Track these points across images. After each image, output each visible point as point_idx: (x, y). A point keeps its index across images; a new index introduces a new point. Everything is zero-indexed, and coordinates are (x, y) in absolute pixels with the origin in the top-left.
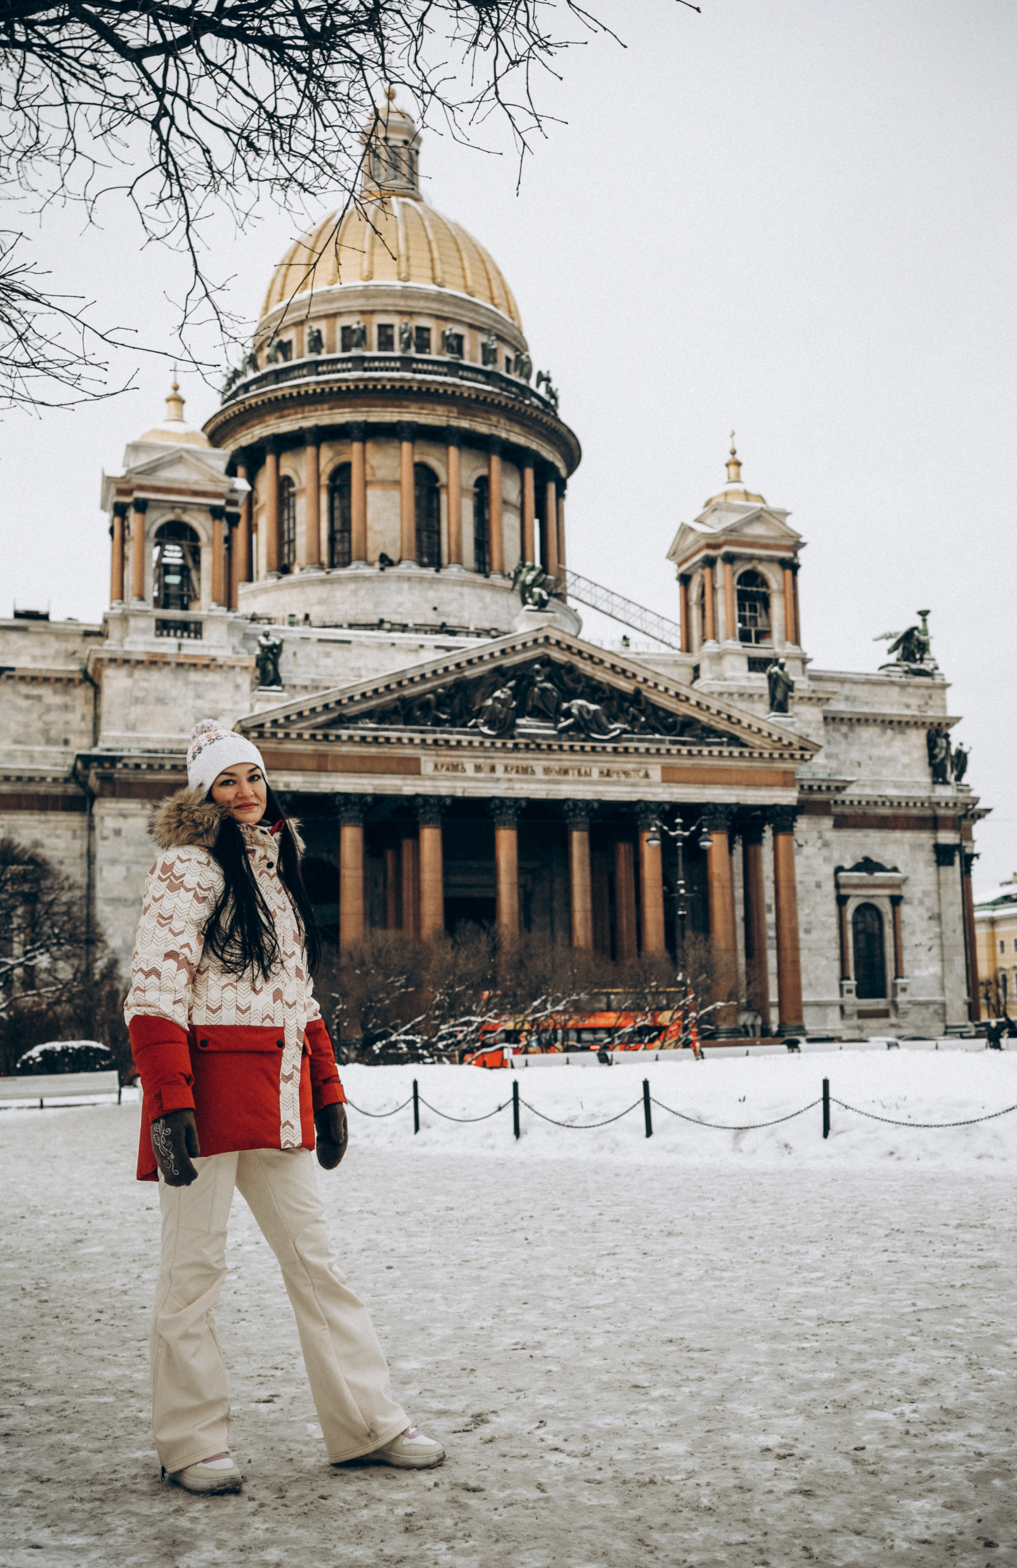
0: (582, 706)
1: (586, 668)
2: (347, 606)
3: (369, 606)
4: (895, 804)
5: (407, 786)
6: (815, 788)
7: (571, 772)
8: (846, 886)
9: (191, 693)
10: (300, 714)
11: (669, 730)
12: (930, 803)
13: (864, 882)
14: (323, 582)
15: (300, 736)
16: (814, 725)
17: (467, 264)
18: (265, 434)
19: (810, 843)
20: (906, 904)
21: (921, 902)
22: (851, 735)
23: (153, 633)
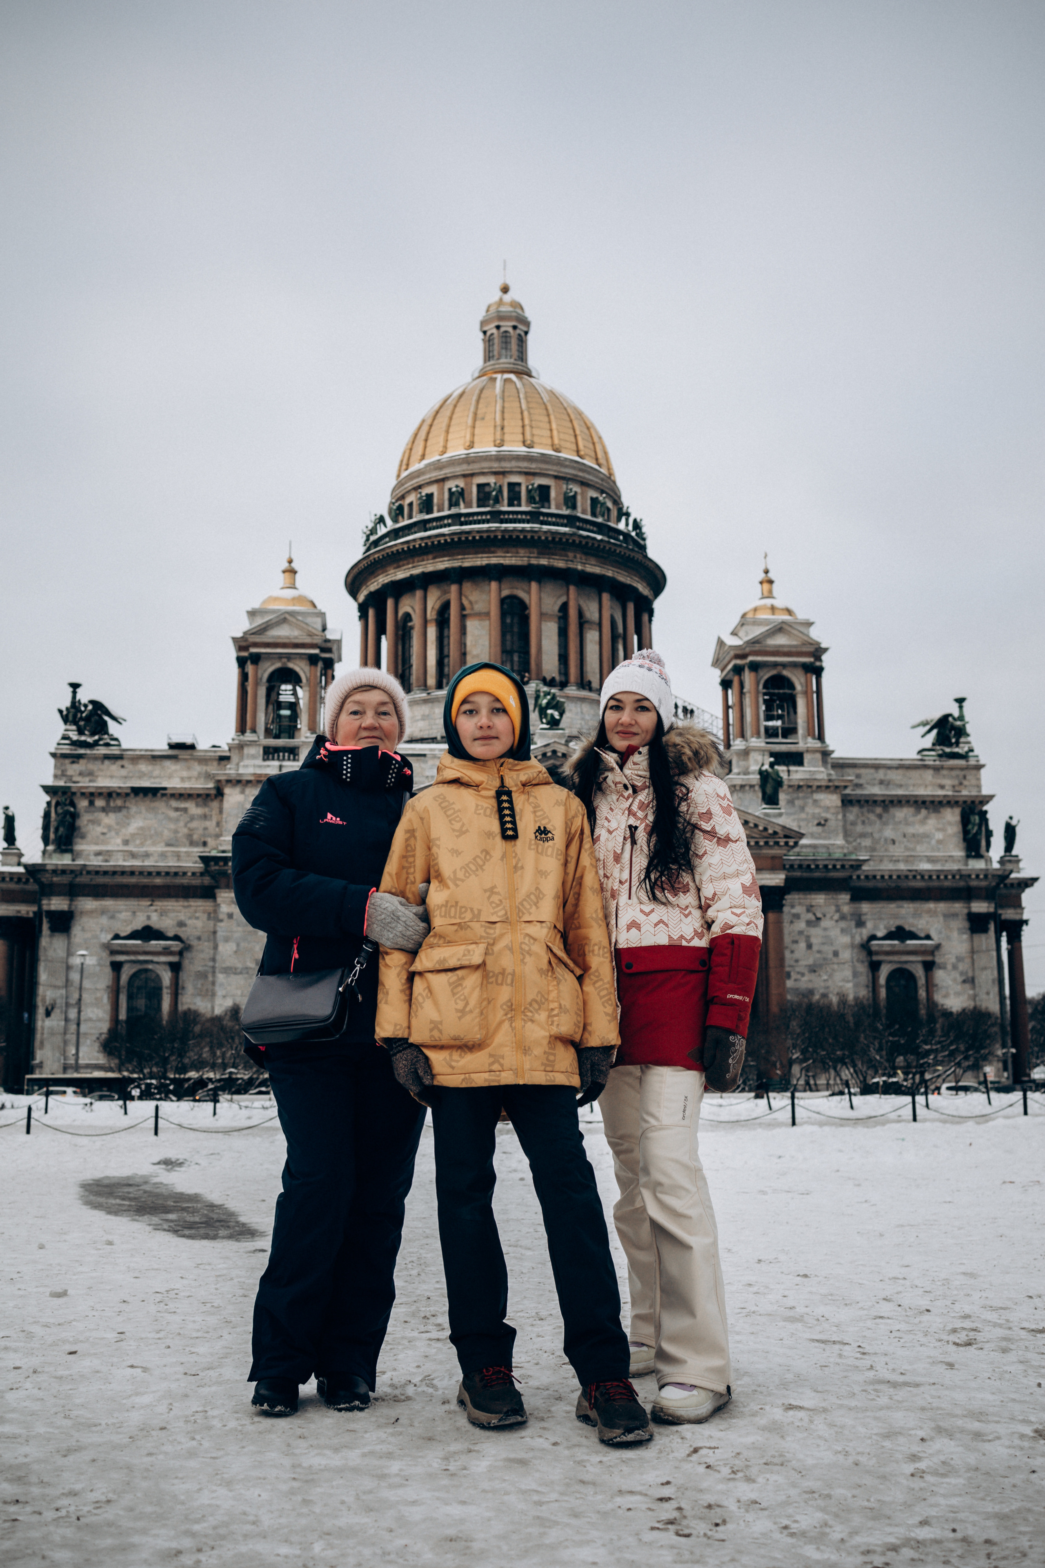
4: (926, 877)
6: (830, 867)
8: (877, 953)
12: (961, 876)
13: (896, 949)
14: (425, 701)
16: (832, 810)
17: (554, 426)
18: (386, 581)
19: (828, 916)
20: (940, 968)
21: (955, 967)
22: (885, 815)
23: (261, 758)
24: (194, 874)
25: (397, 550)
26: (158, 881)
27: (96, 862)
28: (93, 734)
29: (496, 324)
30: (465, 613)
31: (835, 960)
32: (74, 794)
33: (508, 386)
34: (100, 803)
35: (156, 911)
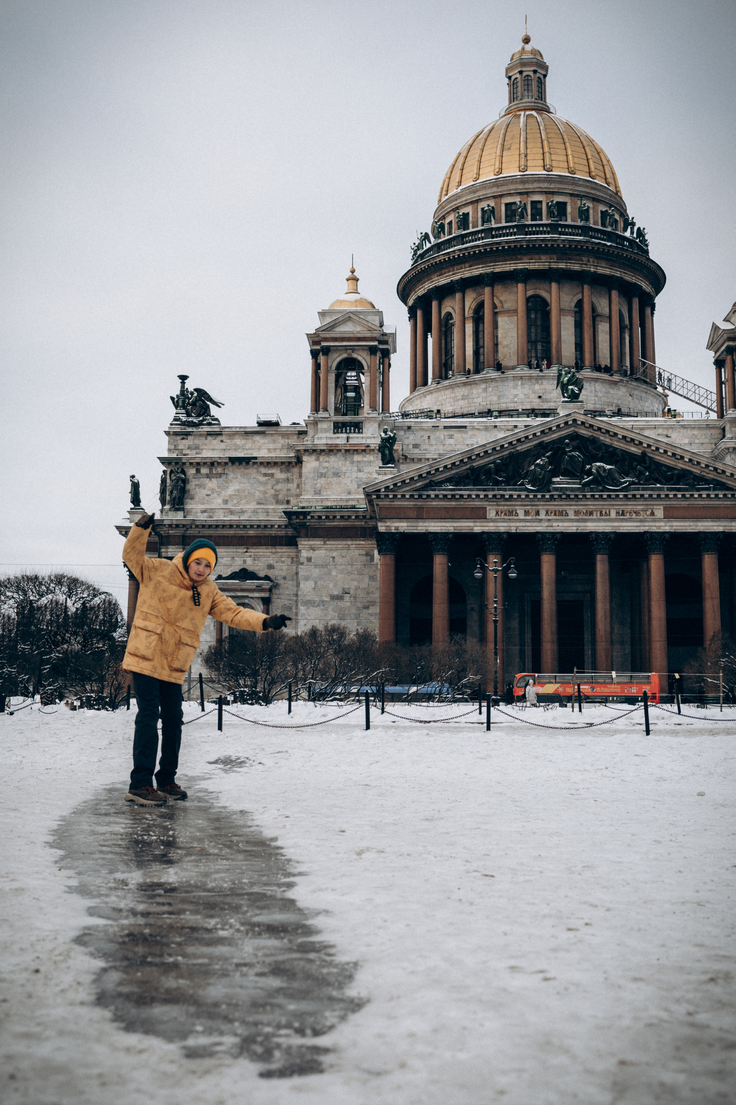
0: (599, 467)
1: (606, 439)
2: (480, 399)
3: (495, 399)
5: (478, 527)
7: (595, 513)
9: (356, 469)
10: (403, 482)
11: (668, 480)
14: (465, 384)
15: (403, 496)
17: (569, 152)
18: (431, 287)
23: (332, 431)
24: (279, 526)
26: (251, 532)
27: (202, 517)
28: (198, 416)
29: (519, 70)
30: (496, 310)
32: (184, 464)
33: (530, 120)
34: (204, 471)
35: (250, 556)
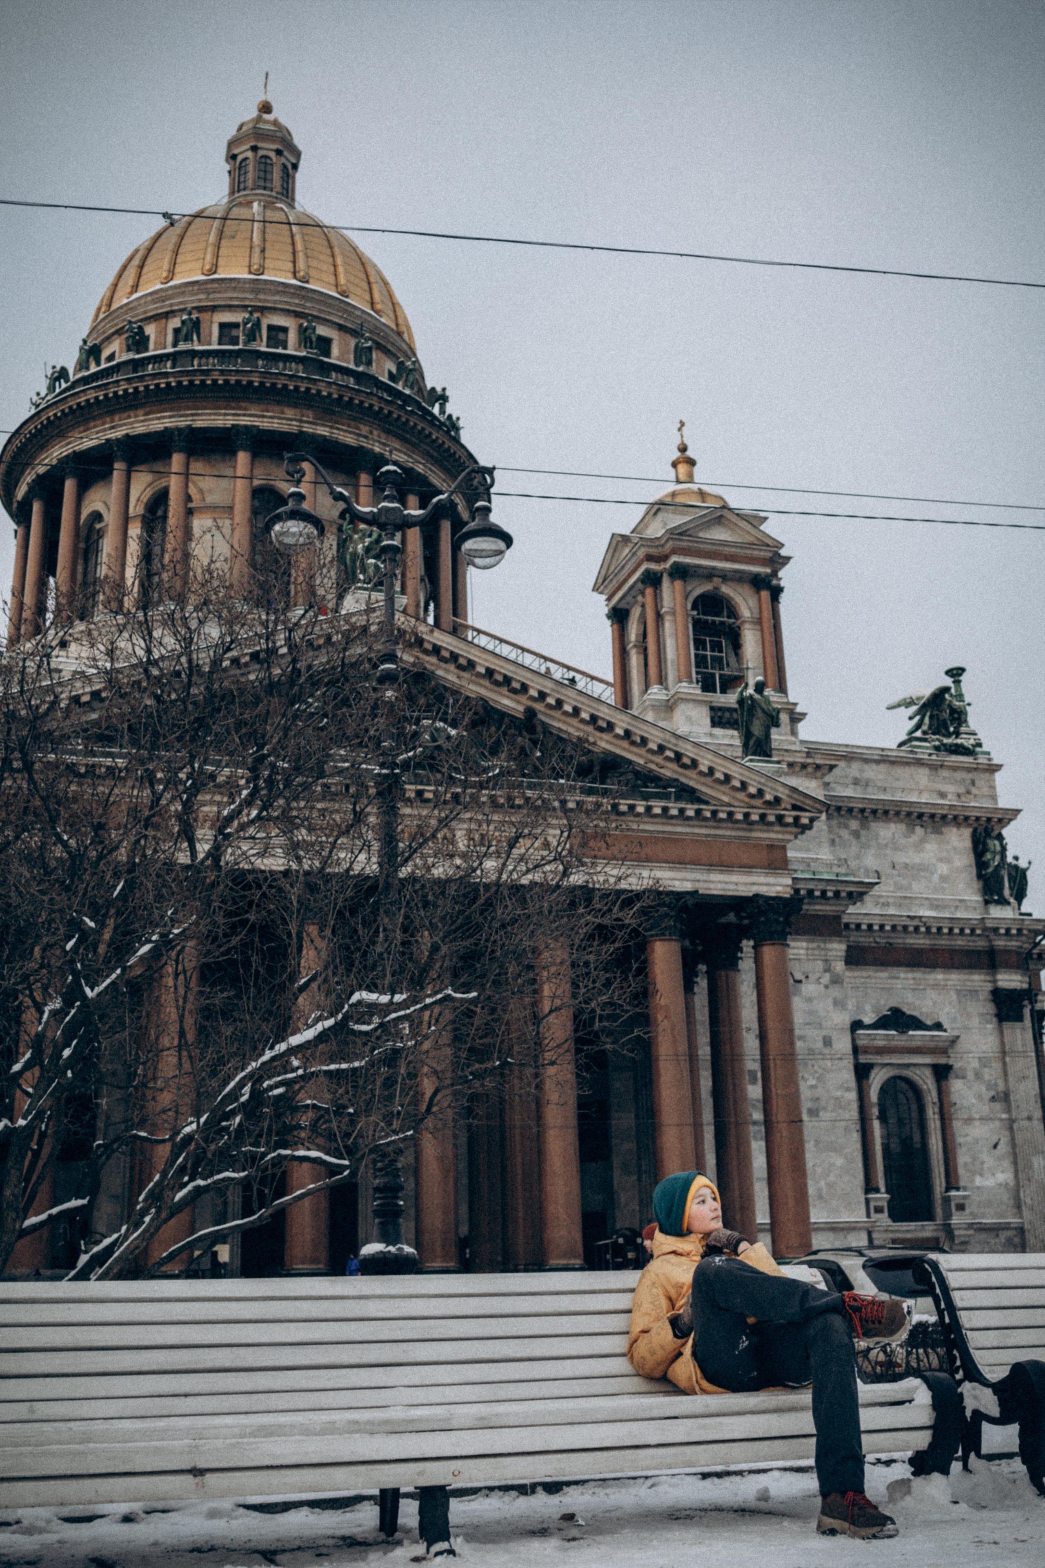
4: (934, 930)
6: (817, 893)
8: (869, 1051)
11: (581, 772)
12: (985, 930)
13: (895, 1044)
19: (813, 978)
20: (957, 1077)
21: (978, 1076)
22: (863, 833)
25: (87, 401)
31: (827, 1051)
